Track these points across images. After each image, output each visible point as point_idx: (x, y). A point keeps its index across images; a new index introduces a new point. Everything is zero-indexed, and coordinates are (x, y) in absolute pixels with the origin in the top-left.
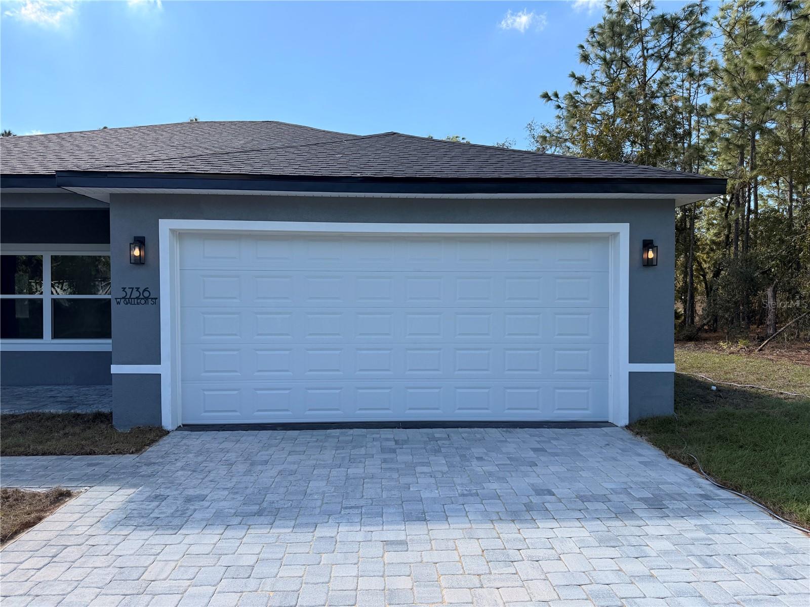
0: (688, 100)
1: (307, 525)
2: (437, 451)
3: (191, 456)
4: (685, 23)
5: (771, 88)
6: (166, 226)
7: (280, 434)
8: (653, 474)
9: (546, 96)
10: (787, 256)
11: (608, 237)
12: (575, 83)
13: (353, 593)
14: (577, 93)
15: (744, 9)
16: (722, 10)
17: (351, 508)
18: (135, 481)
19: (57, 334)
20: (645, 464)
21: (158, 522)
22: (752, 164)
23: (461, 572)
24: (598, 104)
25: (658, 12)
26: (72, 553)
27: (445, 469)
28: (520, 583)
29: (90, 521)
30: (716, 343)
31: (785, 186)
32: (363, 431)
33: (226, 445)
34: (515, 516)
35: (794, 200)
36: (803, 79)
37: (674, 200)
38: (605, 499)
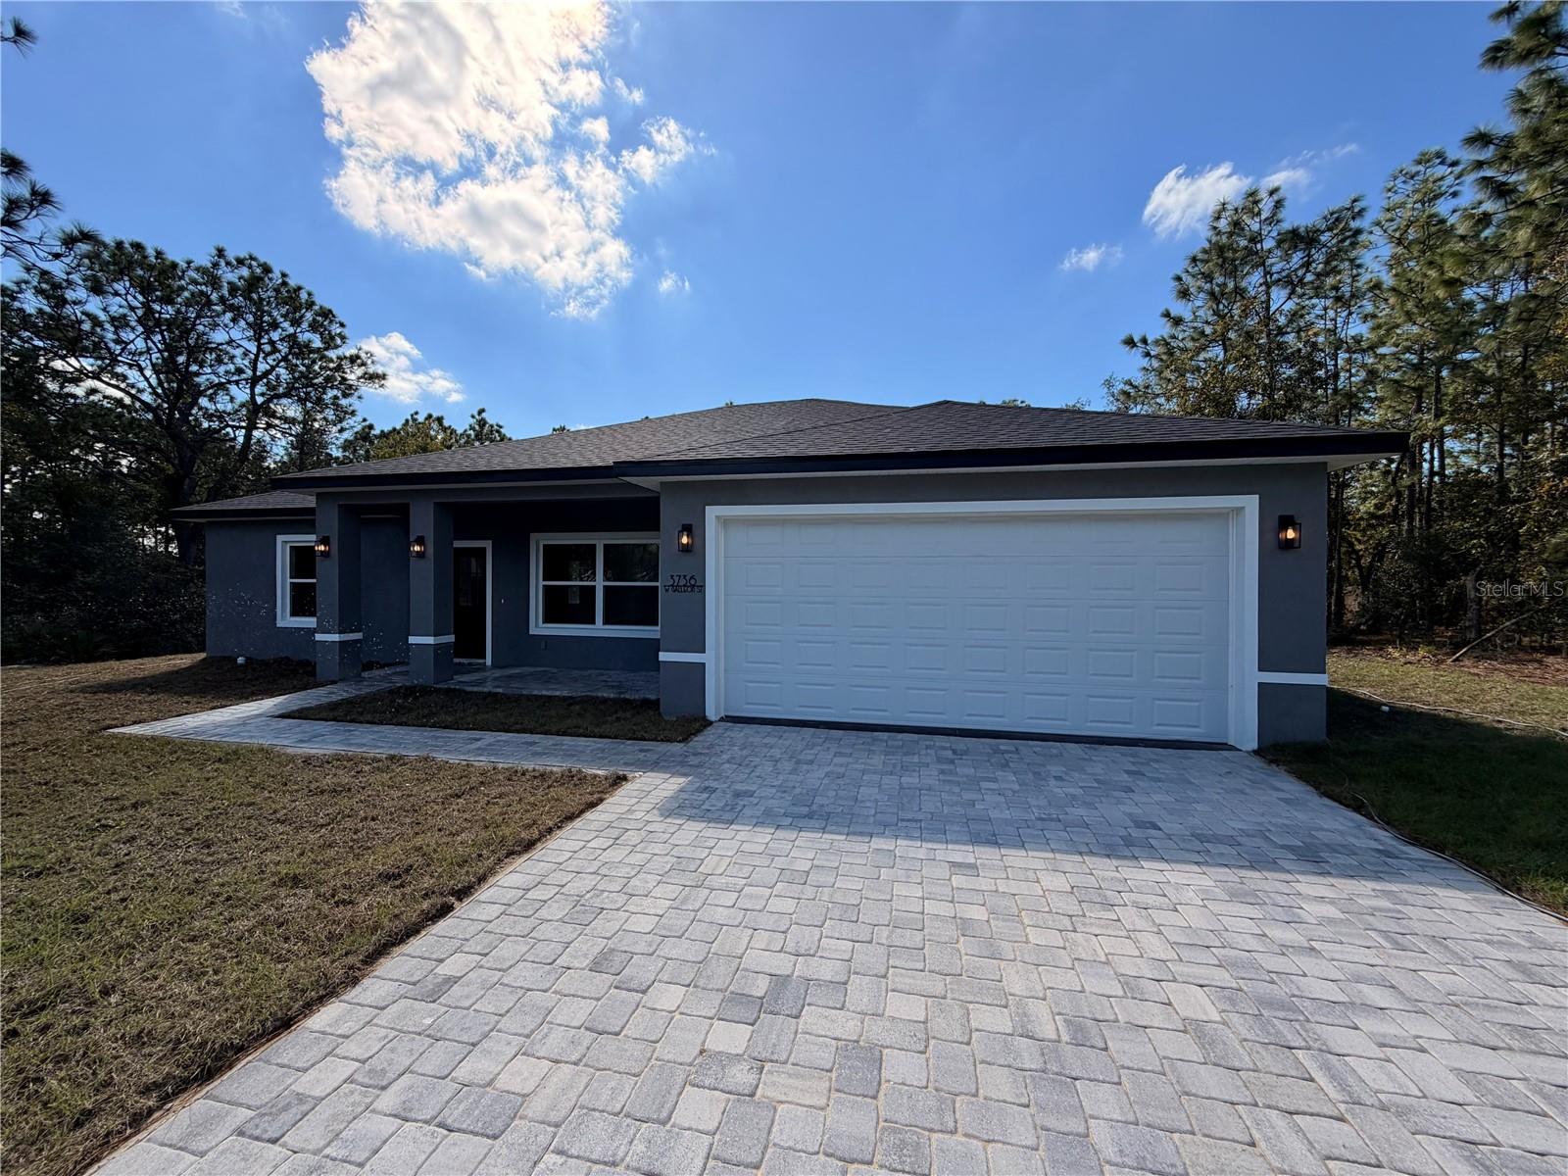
0: (1333, 331)
1: (861, 834)
2: (1005, 766)
3: (736, 748)
4: (1328, 234)
5: (1470, 304)
6: (712, 512)
7: (823, 733)
8: (1300, 816)
9: (1130, 342)
10: (1498, 533)
11: (1228, 513)
12: (1169, 324)
13: (920, 916)
14: (1173, 337)
15: (1423, 205)
16: (1388, 210)
17: (909, 820)
18: (685, 770)
19: (608, 620)
20: (1286, 801)
21: (709, 814)
22: (1437, 409)
23: (1047, 909)
24: (1203, 348)
25: (1286, 226)
26: (633, 837)
27: (1016, 787)
28: (1125, 933)
29: (646, 807)
30: (1381, 649)
31: (1492, 437)
32: (916, 736)
33: (770, 740)
34: (1110, 851)
35: (1506, 455)
36: (1523, 288)
37: (1326, 463)
38: (1232, 841)
